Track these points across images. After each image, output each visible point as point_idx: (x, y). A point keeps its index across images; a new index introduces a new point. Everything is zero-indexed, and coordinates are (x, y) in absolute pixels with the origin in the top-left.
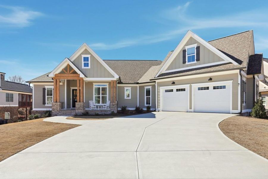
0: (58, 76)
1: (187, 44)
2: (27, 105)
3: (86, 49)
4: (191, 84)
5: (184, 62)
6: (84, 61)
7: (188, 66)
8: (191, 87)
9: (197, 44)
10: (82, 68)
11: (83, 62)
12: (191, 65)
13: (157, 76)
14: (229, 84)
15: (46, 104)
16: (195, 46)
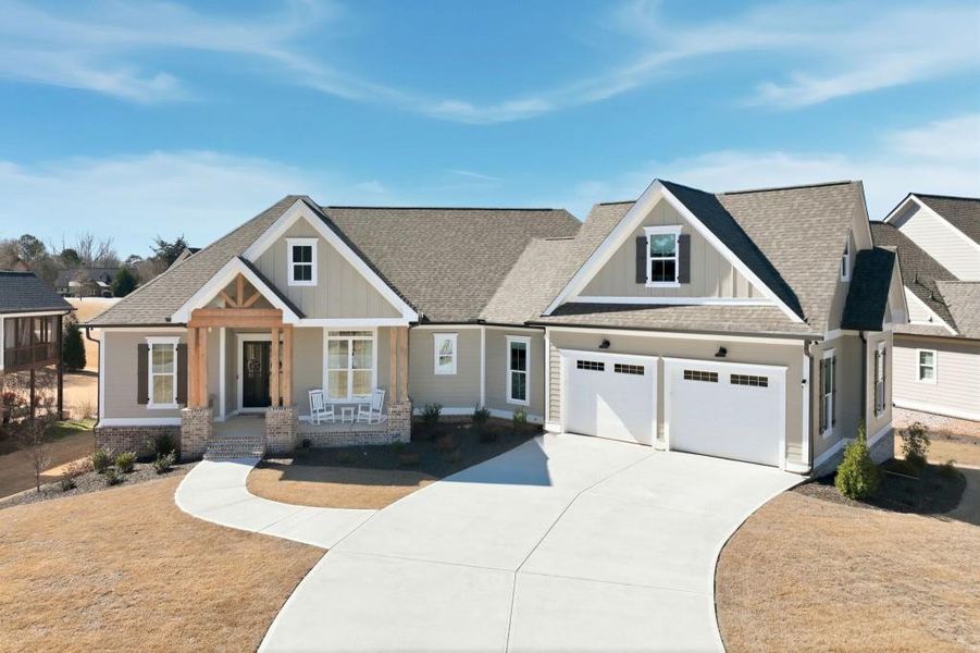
0: (203, 318)
1: (649, 222)
2: (34, 359)
3: (302, 218)
4: (665, 359)
5: (641, 278)
6: (295, 261)
7: (651, 293)
8: (661, 366)
9: (681, 227)
10: (289, 284)
11: (291, 265)
12: (663, 293)
13: (548, 312)
14: (776, 374)
15: (150, 402)
16: (677, 231)
